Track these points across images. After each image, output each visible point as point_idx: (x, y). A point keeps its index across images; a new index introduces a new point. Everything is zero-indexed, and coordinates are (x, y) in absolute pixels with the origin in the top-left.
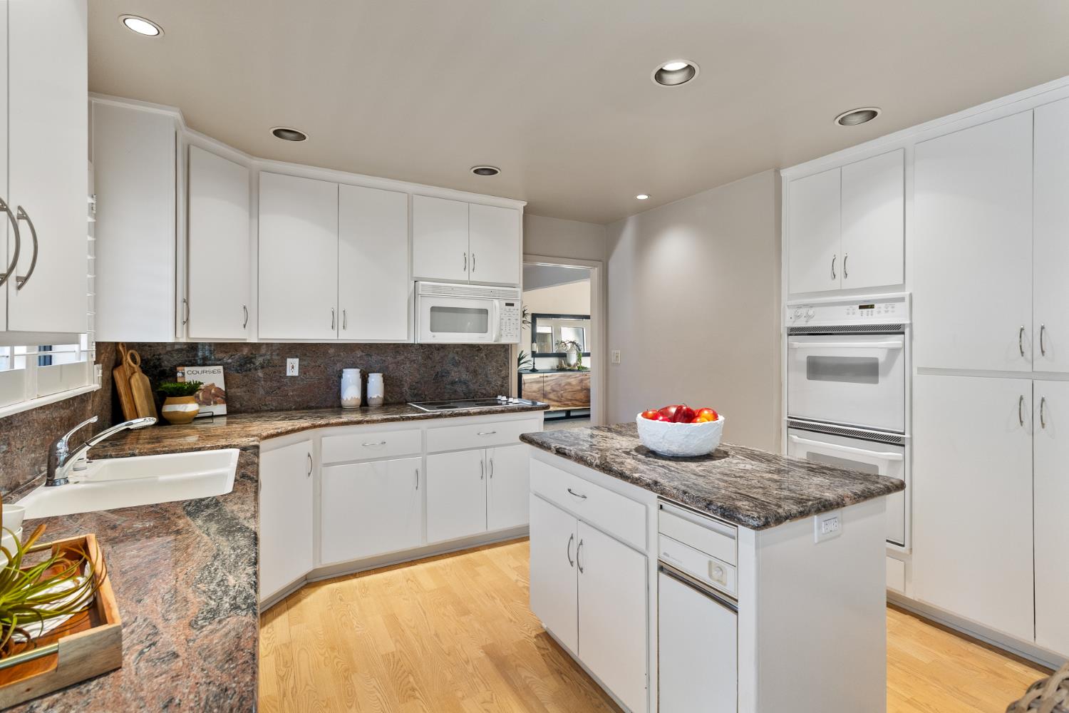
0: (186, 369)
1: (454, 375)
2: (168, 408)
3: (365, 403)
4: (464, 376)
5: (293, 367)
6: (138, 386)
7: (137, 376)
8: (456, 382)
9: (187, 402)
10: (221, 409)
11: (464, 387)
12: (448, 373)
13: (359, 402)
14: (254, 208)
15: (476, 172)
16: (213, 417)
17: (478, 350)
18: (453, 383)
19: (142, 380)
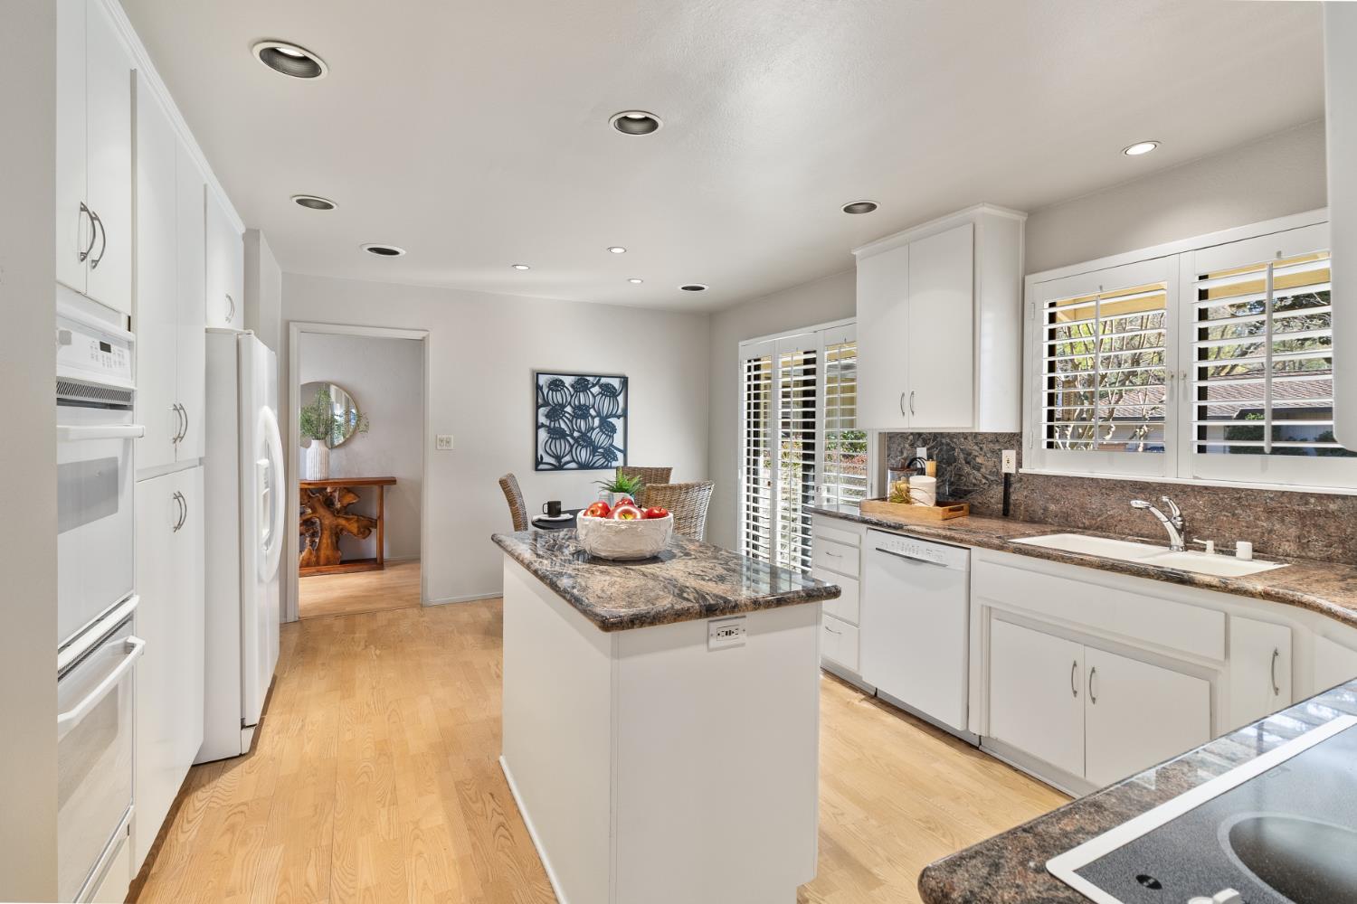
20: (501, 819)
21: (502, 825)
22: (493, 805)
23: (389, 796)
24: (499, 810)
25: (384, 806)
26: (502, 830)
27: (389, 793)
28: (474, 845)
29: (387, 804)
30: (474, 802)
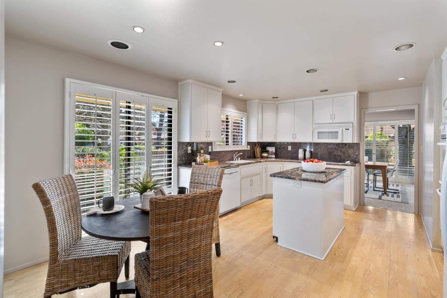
0: (268, 147)
1: (335, 153)
2: (263, 155)
3: (305, 159)
4: (339, 154)
5: (290, 148)
6: (258, 150)
7: (258, 148)
8: (336, 155)
9: (265, 154)
10: (274, 156)
11: (339, 157)
12: (333, 152)
13: (303, 158)
14: (277, 113)
15: (321, 91)
16: (272, 158)
17: (345, 145)
18: (335, 155)
19: (260, 149)
20: (338, 249)
21: (339, 248)
22: (337, 252)
23: (367, 273)
24: (336, 251)
25: (370, 271)
26: (340, 247)
27: (367, 274)
28: (349, 249)
29: (369, 271)
30: (342, 256)
